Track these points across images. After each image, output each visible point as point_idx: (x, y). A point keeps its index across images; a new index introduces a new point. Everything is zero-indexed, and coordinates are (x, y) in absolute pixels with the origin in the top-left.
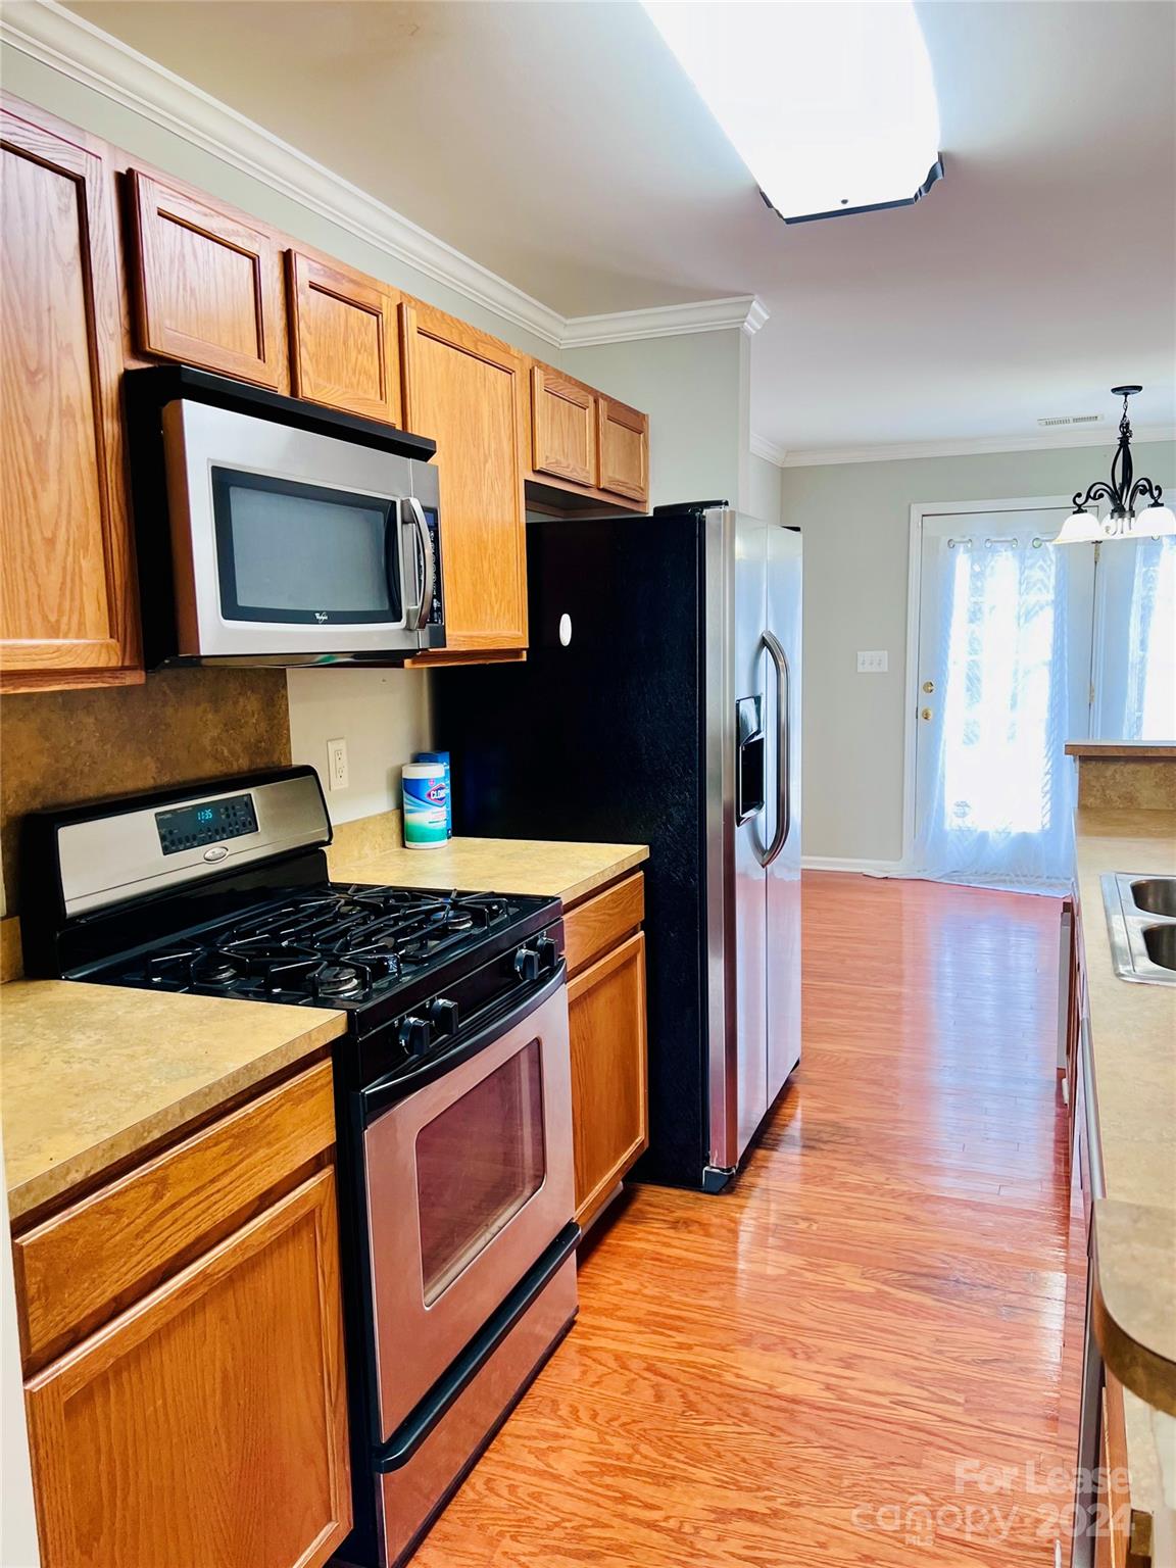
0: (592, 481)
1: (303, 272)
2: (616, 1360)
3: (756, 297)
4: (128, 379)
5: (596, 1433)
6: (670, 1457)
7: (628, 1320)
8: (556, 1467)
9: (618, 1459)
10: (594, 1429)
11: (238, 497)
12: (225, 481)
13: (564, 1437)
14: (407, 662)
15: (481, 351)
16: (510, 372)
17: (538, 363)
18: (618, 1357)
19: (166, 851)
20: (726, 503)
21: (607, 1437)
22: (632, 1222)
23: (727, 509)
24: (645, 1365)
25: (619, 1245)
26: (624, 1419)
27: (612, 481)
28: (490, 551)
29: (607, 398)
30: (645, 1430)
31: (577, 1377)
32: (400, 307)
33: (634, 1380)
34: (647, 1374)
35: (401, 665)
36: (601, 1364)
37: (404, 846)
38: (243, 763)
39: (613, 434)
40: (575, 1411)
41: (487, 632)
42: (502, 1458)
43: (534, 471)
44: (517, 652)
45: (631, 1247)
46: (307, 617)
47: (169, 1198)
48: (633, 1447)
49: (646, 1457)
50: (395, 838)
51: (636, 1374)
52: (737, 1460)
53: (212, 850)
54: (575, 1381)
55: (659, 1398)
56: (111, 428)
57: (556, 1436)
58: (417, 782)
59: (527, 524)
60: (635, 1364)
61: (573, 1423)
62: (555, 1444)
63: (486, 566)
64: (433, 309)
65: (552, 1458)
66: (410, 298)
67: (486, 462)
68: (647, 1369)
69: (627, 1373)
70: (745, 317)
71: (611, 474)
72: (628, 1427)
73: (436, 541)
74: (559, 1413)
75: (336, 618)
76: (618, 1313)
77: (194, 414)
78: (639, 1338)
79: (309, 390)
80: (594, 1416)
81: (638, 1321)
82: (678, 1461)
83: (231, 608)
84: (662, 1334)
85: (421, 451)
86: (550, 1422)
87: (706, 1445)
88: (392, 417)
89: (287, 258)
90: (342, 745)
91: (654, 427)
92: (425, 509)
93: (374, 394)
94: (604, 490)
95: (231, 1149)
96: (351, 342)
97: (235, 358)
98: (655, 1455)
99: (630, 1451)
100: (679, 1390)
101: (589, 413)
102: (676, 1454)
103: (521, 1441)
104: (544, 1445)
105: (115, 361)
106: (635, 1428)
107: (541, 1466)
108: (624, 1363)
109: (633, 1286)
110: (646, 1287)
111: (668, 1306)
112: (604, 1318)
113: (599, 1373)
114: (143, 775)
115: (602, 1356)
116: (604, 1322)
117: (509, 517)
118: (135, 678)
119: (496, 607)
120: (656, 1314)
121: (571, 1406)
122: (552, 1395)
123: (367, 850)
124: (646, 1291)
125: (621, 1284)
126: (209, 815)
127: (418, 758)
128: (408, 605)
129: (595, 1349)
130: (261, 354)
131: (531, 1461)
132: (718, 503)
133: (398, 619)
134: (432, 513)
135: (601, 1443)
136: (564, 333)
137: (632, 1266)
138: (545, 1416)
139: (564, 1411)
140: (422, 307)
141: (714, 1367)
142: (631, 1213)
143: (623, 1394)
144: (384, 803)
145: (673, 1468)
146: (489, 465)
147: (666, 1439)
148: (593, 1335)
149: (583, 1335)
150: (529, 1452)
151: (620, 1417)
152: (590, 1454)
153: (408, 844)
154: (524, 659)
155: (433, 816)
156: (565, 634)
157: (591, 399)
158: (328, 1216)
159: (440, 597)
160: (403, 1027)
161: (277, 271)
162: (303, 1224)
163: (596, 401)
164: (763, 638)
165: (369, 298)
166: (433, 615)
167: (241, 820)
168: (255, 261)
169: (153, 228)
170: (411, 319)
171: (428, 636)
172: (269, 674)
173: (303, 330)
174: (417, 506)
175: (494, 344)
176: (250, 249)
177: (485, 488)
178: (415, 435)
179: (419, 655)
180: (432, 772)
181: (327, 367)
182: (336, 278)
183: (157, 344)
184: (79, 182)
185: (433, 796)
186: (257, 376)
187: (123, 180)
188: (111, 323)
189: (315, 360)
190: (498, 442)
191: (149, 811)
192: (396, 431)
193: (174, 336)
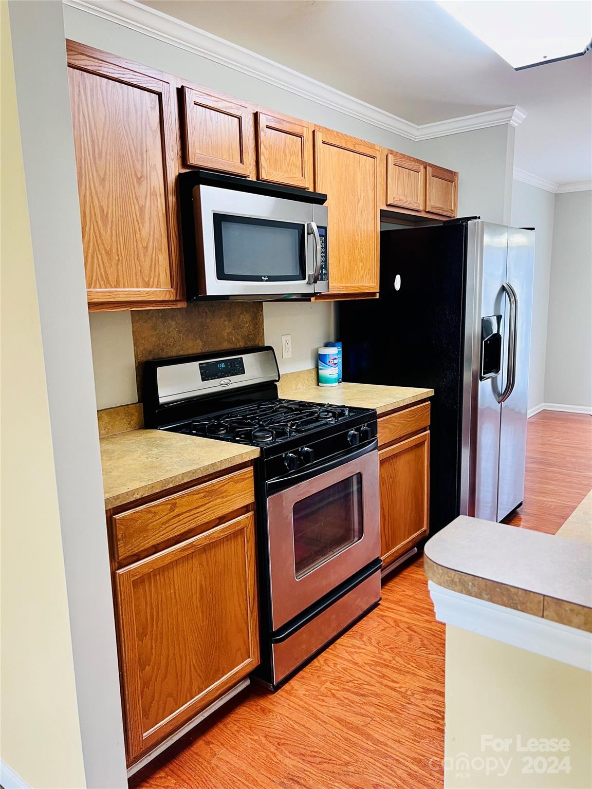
0: (421, 208)
1: (263, 121)
2: (394, 622)
3: (517, 106)
4: (180, 177)
5: (377, 650)
6: (408, 664)
7: (405, 607)
8: (356, 659)
9: (385, 661)
10: (377, 648)
11: (225, 226)
12: (220, 219)
13: (363, 649)
14: (313, 299)
15: (357, 149)
16: (374, 157)
17: (391, 152)
18: (395, 621)
19: (203, 380)
20: (479, 218)
21: (382, 652)
22: (417, 567)
23: (479, 221)
24: (407, 626)
25: (409, 576)
26: (391, 646)
27: (433, 207)
28: (359, 246)
29: (431, 165)
30: (400, 652)
31: (375, 626)
32: (314, 132)
33: (400, 631)
34: (407, 630)
35: (310, 300)
36: (387, 623)
37: (318, 385)
38: (241, 344)
39: (434, 183)
40: (370, 639)
41: (356, 285)
42: (333, 652)
43: (387, 205)
44: (374, 294)
45: (414, 577)
46: (258, 279)
47: (176, 512)
48: (393, 657)
49: (398, 662)
50: (314, 381)
51: (402, 629)
52: (439, 670)
53: (224, 380)
54: (373, 628)
55: (410, 640)
56: (172, 199)
57: (359, 648)
58: (325, 355)
59: (381, 232)
60: (402, 625)
61: (368, 644)
62: (358, 651)
63: (357, 252)
64: (332, 131)
65: (355, 656)
66: (320, 127)
67: (358, 202)
68: (408, 628)
69: (398, 628)
70: (511, 117)
71: (433, 204)
72: (392, 649)
73: (325, 243)
74: (363, 639)
75: (271, 279)
76: (401, 604)
77: (205, 191)
78: (407, 615)
79: (264, 176)
80: (378, 643)
81: (410, 608)
82: (413, 666)
83: (221, 276)
84: (419, 615)
85: (320, 199)
86: (358, 642)
87: (426, 662)
88: (307, 184)
89: (256, 115)
90: (289, 337)
92: (319, 227)
93: (299, 175)
94: (429, 212)
95: (205, 496)
96: (287, 151)
97: (229, 164)
98: (401, 662)
99: (391, 659)
100: (421, 638)
101: (421, 175)
102: (412, 664)
103: (344, 647)
104: (353, 650)
105: (174, 169)
106: (396, 650)
107: (350, 658)
108: (398, 624)
109: (411, 593)
110: (417, 594)
111: (425, 604)
112: (393, 605)
113: (385, 626)
114: (196, 347)
115: (389, 620)
116: (393, 606)
117: (371, 227)
118: (183, 305)
119: (362, 272)
120: (418, 606)
121: (369, 637)
122: (362, 632)
123: (299, 386)
124: (416, 596)
125: (405, 591)
126: (223, 365)
127: (328, 345)
128: (310, 271)
129: (386, 616)
130: (242, 161)
131: (346, 656)
132: (475, 218)
133: (304, 279)
134: (323, 230)
135: (379, 653)
136: (418, 133)
137: (412, 585)
138: (357, 640)
139: (365, 639)
140: (327, 131)
141: (440, 631)
142: (418, 563)
143: (394, 636)
144: (310, 365)
145: (409, 668)
146: (360, 204)
147: (408, 657)
148: (387, 610)
149: (381, 610)
150: (346, 652)
151: (390, 645)
152: (372, 657)
153: (320, 384)
154: (378, 297)
155: (332, 371)
156: (397, 285)
157: (422, 167)
158: (250, 533)
159: (326, 269)
160: (287, 457)
161: (251, 122)
162: (239, 533)
163: (425, 168)
164: (503, 286)
165: (297, 130)
166: (322, 275)
167: (237, 368)
168: (240, 119)
169: (192, 111)
170: (319, 137)
171: (320, 287)
172: (254, 305)
173: (262, 148)
174: (314, 225)
175: (365, 144)
176: (239, 114)
177: (357, 215)
178: (318, 192)
179: (318, 295)
180: (334, 351)
181: (275, 164)
182: (280, 123)
183: (192, 161)
184: (160, 94)
185: (332, 363)
186: (240, 171)
187: (180, 92)
188: (172, 154)
189: (268, 160)
190: (366, 192)
191: (197, 363)
192: (309, 190)
193: (201, 157)
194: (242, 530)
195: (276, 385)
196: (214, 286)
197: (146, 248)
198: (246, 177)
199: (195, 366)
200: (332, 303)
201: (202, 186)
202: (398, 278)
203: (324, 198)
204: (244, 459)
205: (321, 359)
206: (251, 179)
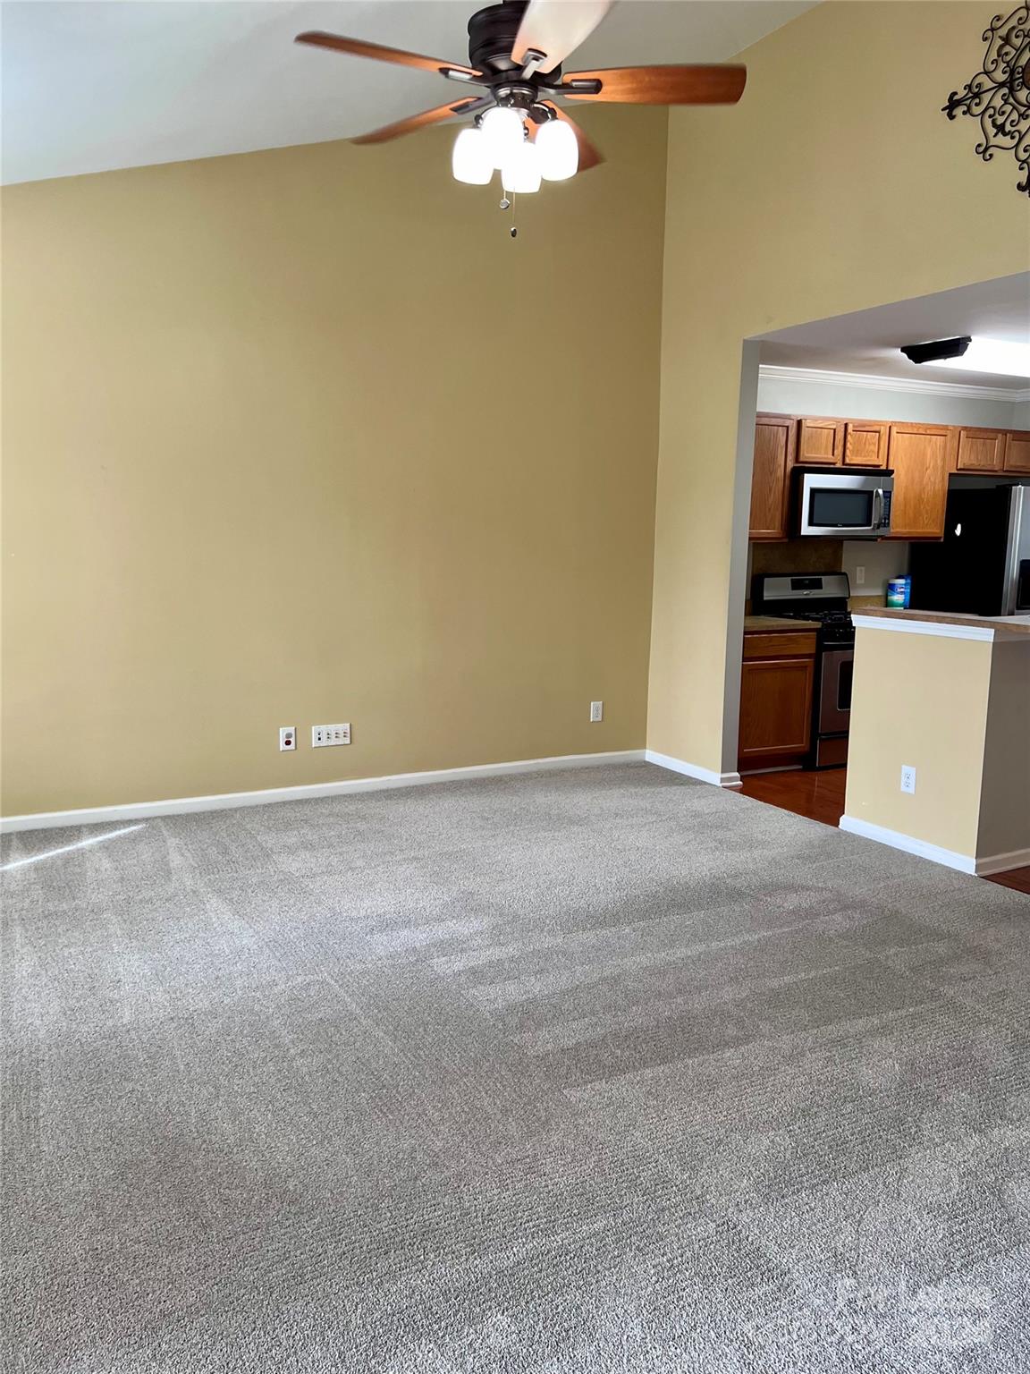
0: (998, 468)
1: (850, 428)
4: (794, 469)
11: (817, 496)
12: (814, 492)
14: (879, 540)
15: (928, 432)
16: (945, 436)
17: (963, 428)
19: (793, 589)
27: (1012, 467)
28: (925, 502)
29: (1014, 432)
32: (890, 427)
35: (876, 540)
38: (823, 569)
39: (1018, 446)
41: (919, 531)
43: (958, 469)
44: (937, 539)
46: (835, 526)
47: (771, 644)
50: (884, 604)
53: (807, 592)
56: (787, 483)
58: (894, 585)
59: (948, 490)
63: (922, 506)
64: (907, 423)
66: (895, 422)
67: (927, 470)
71: (1012, 464)
73: (889, 501)
75: (846, 526)
77: (807, 477)
79: (847, 461)
83: (811, 523)
85: (889, 473)
88: (881, 463)
89: (846, 425)
90: (863, 568)
92: (885, 492)
93: (875, 457)
94: (1006, 471)
96: (867, 443)
97: (825, 458)
101: (998, 443)
105: (790, 465)
117: (938, 487)
118: (786, 540)
119: (926, 522)
126: (808, 582)
127: (898, 577)
128: (875, 521)
130: (833, 455)
133: (870, 526)
134: (888, 495)
140: (902, 425)
144: (879, 592)
154: (942, 540)
155: (900, 598)
156: (958, 531)
157: (1000, 435)
158: (810, 671)
159: (889, 519)
160: (838, 632)
161: (843, 430)
162: (803, 668)
163: (1005, 435)
165: (876, 428)
166: (887, 525)
167: (817, 585)
168: (835, 430)
169: (805, 432)
170: (894, 430)
171: (882, 531)
172: (836, 542)
173: (848, 445)
174: (881, 491)
175: (937, 427)
176: (834, 427)
177: (925, 480)
178: (890, 468)
179: (883, 538)
180: (902, 581)
181: (857, 452)
182: (864, 426)
183: (802, 459)
184: (788, 427)
185: (899, 590)
186: (832, 461)
187: (799, 423)
188: (791, 458)
189: (852, 452)
190: (936, 461)
191: (790, 578)
192: (884, 467)
193: (808, 454)
194: (806, 667)
195: (846, 601)
196: (806, 530)
197: (770, 509)
198: (834, 464)
199: (789, 579)
201: (806, 475)
203: (892, 472)
204: (812, 627)
205: (891, 587)
206: (838, 465)
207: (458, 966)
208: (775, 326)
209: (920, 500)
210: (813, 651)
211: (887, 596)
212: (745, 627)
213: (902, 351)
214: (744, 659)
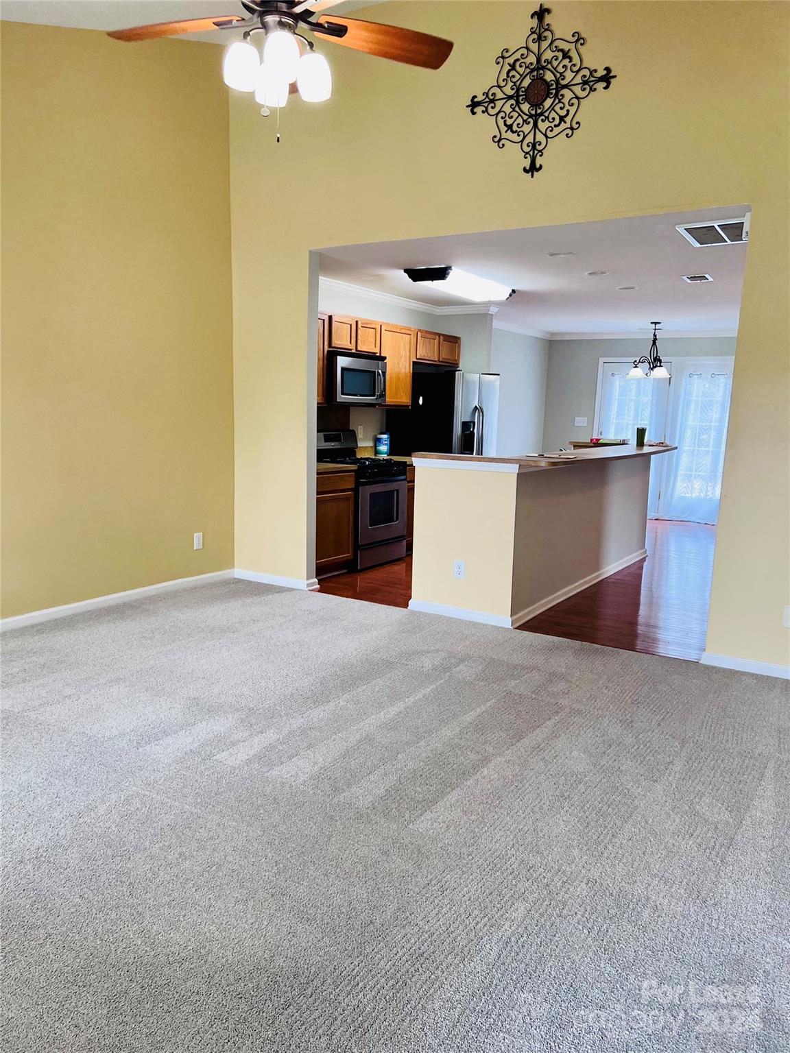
0: (436, 359)
1: (360, 324)
3: (492, 305)
4: (328, 351)
11: (345, 372)
12: (343, 369)
15: (401, 331)
16: (410, 335)
17: (420, 330)
19: (325, 441)
23: (462, 371)
27: (444, 359)
28: (401, 380)
29: (443, 335)
32: (381, 326)
35: (376, 406)
38: (339, 427)
39: (445, 345)
41: (399, 400)
43: (417, 359)
44: (408, 406)
46: (355, 395)
50: (374, 452)
53: (333, 443)
56: (325, 361)
58: (380, 439)
59: (413, 373)
63: (400, 383)
64: (389, 325)
66: (383, 323)
70: (489, 310)
71: (443, 356)
73: (385, 379)
75: (361, 396)
77: (339, 359)
79: (359, 349)
83: (343, 394)
85: (383, 359)
88: (377, 350)
89: (357, 322)
90: (362, 427)
91: (462, 340)
92: (382, 372)
93: (373, 347)
94: (441, 362)
96: (369, 336)
97: (346, 345)
101: (436, 342)
105: (326, 348)
117: (407, 370)
118: (326, 405)
119: (402, 394)
123: (366, 451)
126: (332, 436)
127: (382, 433)
128: (377, 393)
130: (350, 343)
132: (460, 370)
133: (374, 396)
134: (384, 373)
136: (439, 311)
140: (387, 325)
144: (371, 444)
146: (402, 359)
153: (377, 455)
154: (410, 408)
155: (384, 448)
156: (421, 402)
157: (437, 337)
158: (352, 501)
159: (385, 392)
160: (368, 472)
161: (355, 325)
162: (347, 498)
163: (439, 337)
164: (476, 406)
165: (374, 326)
166: (383, 395)
167: (338, 439)
168: (351, 325)
169: (334, 324)
170: (384, 328)
171: (380, 401)
172: (347, 406)
173: (359, 337)
174: (380, 371)
175: (406, 328)
176: (350, 323)
177: (401, 365)
178: (382, 355)
179: (380, 405)
180: (385, 436)
181: (364, 342)
182: (367, 324)
183: (333, 345)
184: (324, 320)
185: (384, 442)
186: (350, 348)
187: (330, 317)
188: (326, 343)
189: (361, 342)
190: (406, 353)
191: (322, 433)
192: (378, 354)
193: (336, 343)
194: (349, 498)
195: (355, 451)
196: (341, 398)
198: (351, 350)
199: (322, 435)
200: (385, 410)
201: (338, 357)
202: (421, 398)
203: (385, 358)
204: (353, 469)
205: (377, 441)
206: (354, 351)
207: (242, 757)
208: (333, 244)
209: (398, 378)
210: (352, 486)
211: (375, 446)
212: (317, 470)
213: (406, 271)
214: (318, 493)
